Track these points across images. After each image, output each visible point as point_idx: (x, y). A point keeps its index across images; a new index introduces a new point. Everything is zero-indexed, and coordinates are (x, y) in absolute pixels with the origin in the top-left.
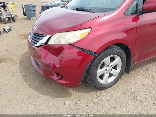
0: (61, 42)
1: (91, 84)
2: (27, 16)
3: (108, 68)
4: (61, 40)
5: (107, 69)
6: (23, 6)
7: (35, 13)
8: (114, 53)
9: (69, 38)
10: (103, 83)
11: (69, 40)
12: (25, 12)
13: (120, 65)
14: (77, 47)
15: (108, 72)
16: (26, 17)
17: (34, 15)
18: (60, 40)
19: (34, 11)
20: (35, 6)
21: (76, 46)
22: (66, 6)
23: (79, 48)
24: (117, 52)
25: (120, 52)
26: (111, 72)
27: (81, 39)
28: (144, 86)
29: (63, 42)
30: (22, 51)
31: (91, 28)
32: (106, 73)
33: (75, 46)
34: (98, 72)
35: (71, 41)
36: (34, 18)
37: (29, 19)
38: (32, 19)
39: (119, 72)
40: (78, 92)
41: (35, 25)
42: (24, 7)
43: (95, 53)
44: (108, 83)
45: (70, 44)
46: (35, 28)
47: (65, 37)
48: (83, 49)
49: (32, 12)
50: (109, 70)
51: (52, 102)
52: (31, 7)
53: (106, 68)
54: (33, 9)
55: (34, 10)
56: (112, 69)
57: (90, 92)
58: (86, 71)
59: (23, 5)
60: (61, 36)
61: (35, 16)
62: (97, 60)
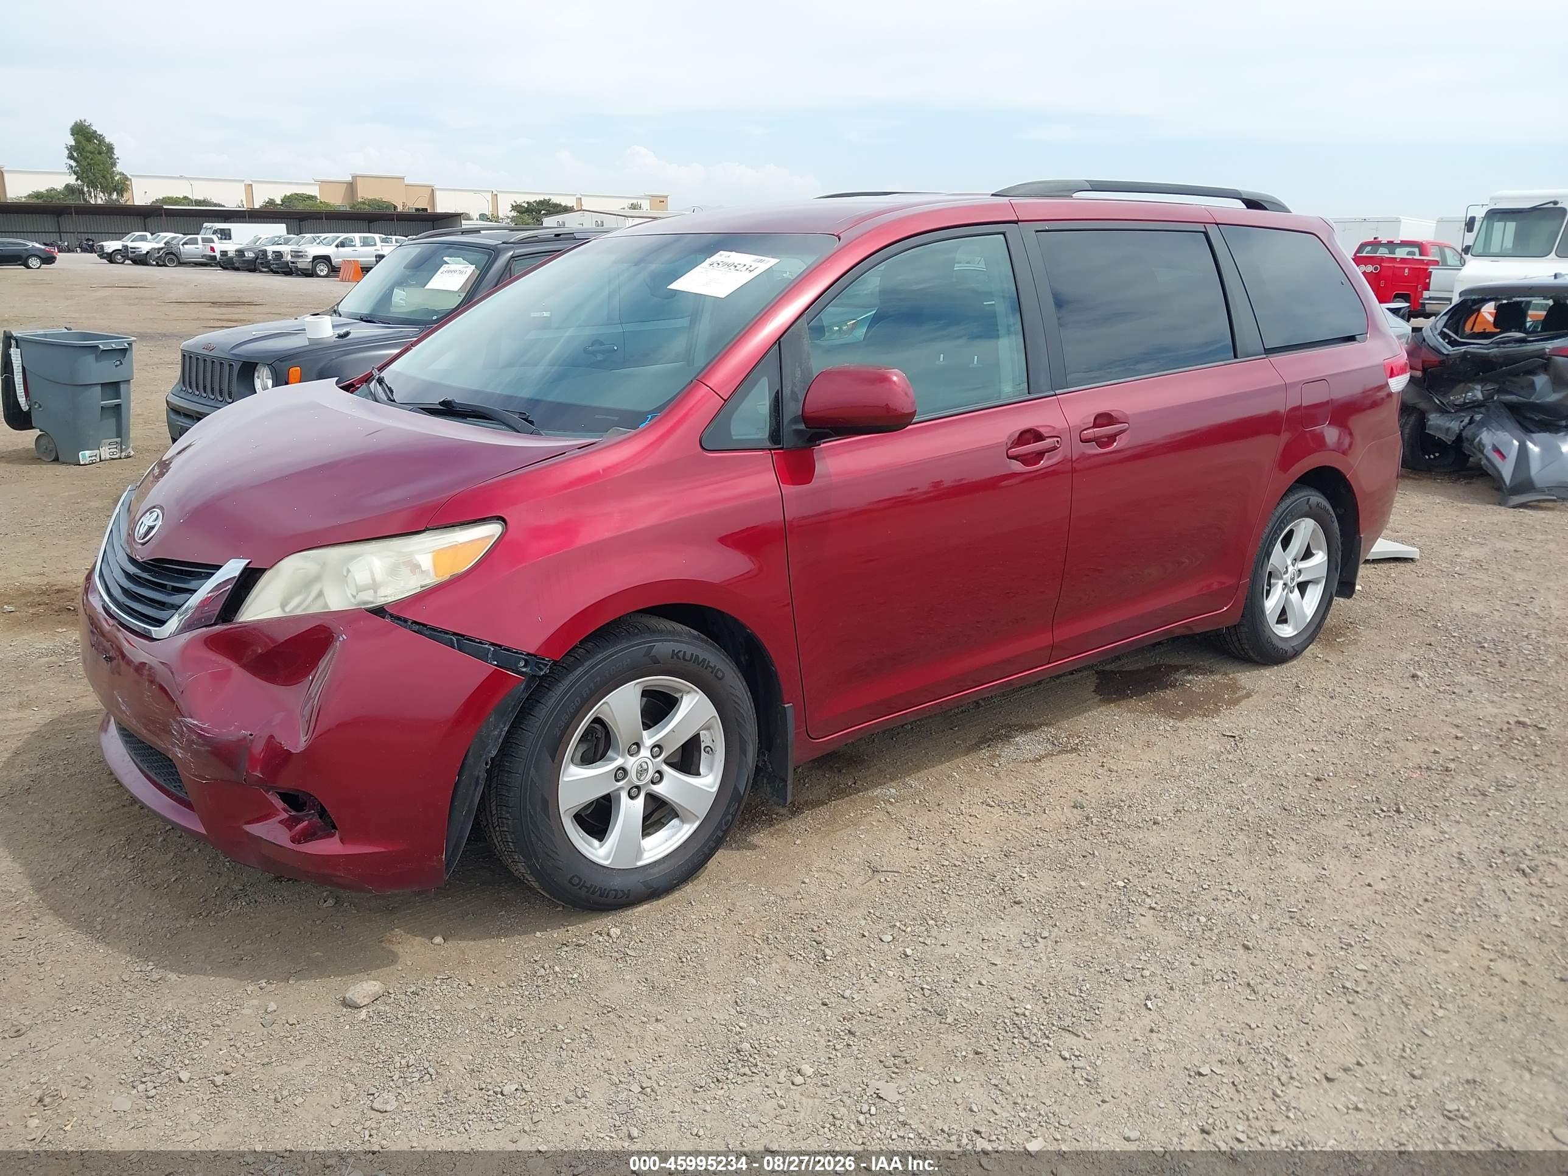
0: (326, 605)
1: (520, 868)
2: (37, 432)
3: (632, 763)
4: (325, 593)
5: (628, 767)
6: (7, 346)
7: (118, 406)
8: (656, 661)
9: (374, 580)
10: (606, 863)
11: (375, 586)
12: (22, 400)
13: (715, 740)
14: (416, 628)
15: (638, 787)
16: (28, 438)
17: (112, 422)
18: (320, 594)
19: (114, 388)
20: (124, 351)
21: (415, 622)
22: (380, 381)
23: (434, 629)
24: (674, 654)
25: (695, 659)
26: (660, 789)
27: (446, 577)
28: (878, 876)
29: (337, 600)
30: (13, 714)
31: (504, 520)
32: (624, 795)
33: (406, 621)
34: (566, 779)
35: (382, 592)
36: (105, 452)
37: (56, 460)
38: (85, 456)
39: (715, 789)
40: (438, 940)
41: (150, 510)
42: (15, 353)
43: (532, 659)
44: (640, 864)
45: (379, 611)
46: (151, 528)
47: (348, 571)
48: (455, 634)
49: (97, 399)
50: (641, 771)
51: (256, 1002)
52: (90, 358)
53: (619, 762)
54: (106, 371)
55: (115, 385)
56: (666, 769)
57: (525, 933)
58: (483, 775)
59: (8, 338)
60: (323, 565)
61: (121, 433)
62: (551, 702)
